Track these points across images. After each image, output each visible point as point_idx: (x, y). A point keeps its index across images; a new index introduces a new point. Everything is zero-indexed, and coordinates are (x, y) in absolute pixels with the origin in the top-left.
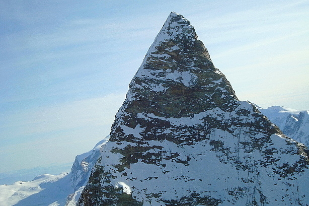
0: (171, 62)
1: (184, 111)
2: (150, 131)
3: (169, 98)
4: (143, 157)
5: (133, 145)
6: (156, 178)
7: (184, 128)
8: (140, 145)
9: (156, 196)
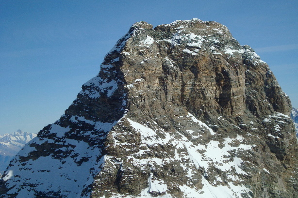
0: (112, 72)
1: (109, 116)
2: (75, 132)
3: (99, 104)
4: (54, 152)
5: (51, 141)
6: (48, 171)
7: (101, 133)
8: (57, 143)
9: (32, 185)
